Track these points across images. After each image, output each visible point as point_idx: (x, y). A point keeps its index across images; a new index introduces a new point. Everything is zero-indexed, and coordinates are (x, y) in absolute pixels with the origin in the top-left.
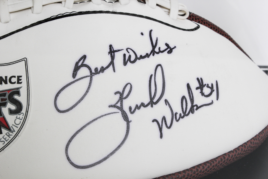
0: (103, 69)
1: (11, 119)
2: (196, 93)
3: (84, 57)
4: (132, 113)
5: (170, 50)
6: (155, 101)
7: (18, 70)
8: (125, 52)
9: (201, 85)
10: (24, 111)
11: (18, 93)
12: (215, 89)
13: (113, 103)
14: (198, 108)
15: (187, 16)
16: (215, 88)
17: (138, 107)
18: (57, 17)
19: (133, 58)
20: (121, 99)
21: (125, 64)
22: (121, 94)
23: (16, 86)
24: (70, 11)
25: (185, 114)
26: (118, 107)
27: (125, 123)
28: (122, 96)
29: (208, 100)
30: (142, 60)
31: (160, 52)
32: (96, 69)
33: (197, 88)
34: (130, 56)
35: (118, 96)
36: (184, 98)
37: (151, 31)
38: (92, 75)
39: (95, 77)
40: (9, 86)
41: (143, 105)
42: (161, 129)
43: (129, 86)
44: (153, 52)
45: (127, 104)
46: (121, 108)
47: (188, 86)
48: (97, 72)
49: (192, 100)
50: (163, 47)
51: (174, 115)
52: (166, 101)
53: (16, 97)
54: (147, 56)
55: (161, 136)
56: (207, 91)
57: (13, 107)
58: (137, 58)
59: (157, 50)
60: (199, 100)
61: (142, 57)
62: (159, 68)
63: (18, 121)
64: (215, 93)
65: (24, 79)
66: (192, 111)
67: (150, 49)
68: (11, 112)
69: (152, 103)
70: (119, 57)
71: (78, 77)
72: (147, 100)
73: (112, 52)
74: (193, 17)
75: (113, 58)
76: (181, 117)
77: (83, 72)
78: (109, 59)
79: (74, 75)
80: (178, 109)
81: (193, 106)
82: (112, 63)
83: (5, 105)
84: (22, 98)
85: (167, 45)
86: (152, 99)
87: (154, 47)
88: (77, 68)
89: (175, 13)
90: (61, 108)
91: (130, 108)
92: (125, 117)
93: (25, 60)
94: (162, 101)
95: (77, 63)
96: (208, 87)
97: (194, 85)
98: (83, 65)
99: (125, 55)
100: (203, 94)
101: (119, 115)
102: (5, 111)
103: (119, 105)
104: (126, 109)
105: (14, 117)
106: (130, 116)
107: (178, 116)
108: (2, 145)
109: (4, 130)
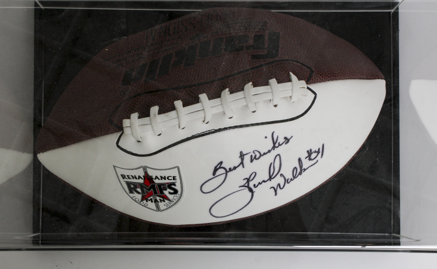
0: (235, 168)
1: (171, 197)
2: (305, 161)
3: (221, 163)
4: (256, 187)
5: (287, 140)
6: (272, 177)
8: (252, 153)
9: (310, 154)
10: (179, 193)
11: (174, 184)
13: (242, 184)
14: (305, 170)
16: (321, 150)
17: (260, 183)
18: (199, 136)
19: (258, 155)
20: (248, 182)
21: (252, 161)
23: (173, 181)
25: (295, 177)
26: (246, 186)
27: (250, 193)
28: (248, 180)
29: (315, 161)
30: (265, 156)
31: (280, 145)
32: (230, 168)
33: (306, 158)
34: (256, 156)
35: (246, 180)
36: (295, 168)
37: (273, 133)
38: (227, 172)
39: (229, 174)
40: (167, 181)
41: (264, 181)
42: (276, 191)
43: (254, 174)
44: (274, 147)
45: (252, 183)
46: (248, 186)
47: (300, 160)
48: (230, 170)
49: (301, 167)
50: (282, 141)
51: (286, 181)
52: (281, 175)
53: (173, 186)
54: (269, 151)
55: (276, 194)
56: (313, 156)
57: (172, 191)
58: (261, 155)
59: (277, 145)
60: (307, 164)
61: (265, 154)
62: (278, 157)
63: (175, 197)
64: (320, 154)
65: (178, 178)
66: (300, 174)
67: (272, 145)
68: (170, 193)
69: (270, 178)
70: (247, 159)
71: (216, 175)
72: (267, 177)
73: (242, 156)
75: (242, 160)
76: (291, 180)
77: (221, 171)
78: (239, 161)
79: (214, 174)
80: (289, 176)
81: (301, 170)
82: (242, 163)
83: (165, 189)
84: (178, 187)
85: (285, 138)
86: (270, 176)
87: (274, 143)
88: (216, 170)
90: (205, 191)
91: (254, 185)
92: (251, 190)
93: (178, 168)
94: (278, 175)
95: (216, 167)
96: (315, 152)
97: (304, 156)
98: (220, 168)
99: (251, 156)
100: (310, 159)
101: (247, 189)
102: (166, 192)
103: (246, 185)
104: (251, 185)
105: (173, 196)
106: (254, 189)
107: (289, 180)
108: (165, 207)
109: (165, 200)
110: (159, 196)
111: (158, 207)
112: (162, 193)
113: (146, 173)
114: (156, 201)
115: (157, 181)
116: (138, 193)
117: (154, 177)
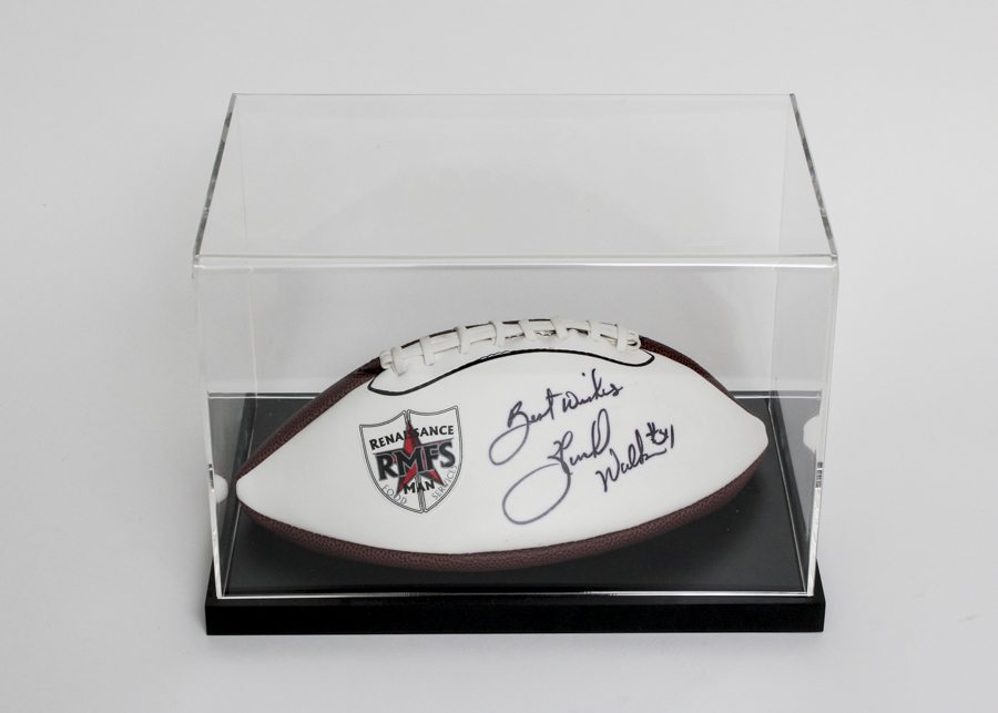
0: (540, 417)
1: (443, 473)
2: (647, 441)
3: (520, 404)
4: (573, 464)
5: (615, 391)
6: (598, 450)
7: (448, 419)
8: (564, 396)
9: (653, 431)
10: (457, 463)
11: (450, 444)
12: (670, 435)
13: (552, 454)
14: (648, 457)
15: (639, 344)
17: (579, 458)
18: (488, 359)
19: (573, 404)
20: (561, 449)
21: (565, 410)
22: (561, 444)
23: (448, 437)
24: (501, 350)
25: (633, 465)
26: (557, 459)
27: (565, 476)
28: (562, 446)
29: (660, 448)
30: (583, 406)
31: (604, 394)
32: (533, 417)
33: (648, 435)
34: (570, 401)
35: (558, 445)
36: (631, 446)
37: (594, 371)
38: (528, 423)
39: (532, 426)
40: (439, 437)
41: (585, 455)
42: (605, 482)
43: (569, 435)
44: (596, 395)
45: (567, 455)
46: (561, 460)
47: (637, 433)
48: (534, 419)
49: (641, 449)
50: (608, 389)
51: (620, 466)
52: (611, 451)
53: (448, 449)
54: (590, 400)
55: (606, 490)
56: (659, 437)
57: (445, 460)
58: (578, 403)
59: (600, 392)
60: (649, 448)
61: (583, 402)
62: (603, 413)
63: (451, 475)
64: (669, 440)
65: (455, 429)
66: (641, 461)
67: (593, 391)
68: (444, 465)
69: (595, 453)
70: (558, 403)
71: (513, 426)
72: (589, 450)
73: (550, 397)
74: (647, 344)
75: (551, 403)
76: (628, 468)
77: (519, 420)
78: (546, 405)
79: (509, 424)
80: (624, 459)
81: (642, 456)
82: (550, 409)
83: (436, 457)
84: (454, 450)
85: (612, 386)
86: (595, 448)
87: (597, 389)
88: (512, 416)
89: (623, 344)
90: (497, 461)
91: (571, 460)
92: (566, 469)
93: (456, 409)
94: (607, 451)
95: (512, 411)
96: (661, 432)
97: (644, 431)
98: (519, 413)
99: (564, 400)
100: (654, 441)
101: (560, 466)
102: (436, 463)
103: (559, 456)
104: (567, 460)
105: (446, 470)
106: (571, 468)
107: (625, 467)
108: (434, 501)
109: (436, 484)
110: (426, 475)
111: (422, 501)
112: (430, 466)
113: (409, 424)
114: (421, 488)
115: (424, 440)
116: (393, 474)
117: (420, 431)
